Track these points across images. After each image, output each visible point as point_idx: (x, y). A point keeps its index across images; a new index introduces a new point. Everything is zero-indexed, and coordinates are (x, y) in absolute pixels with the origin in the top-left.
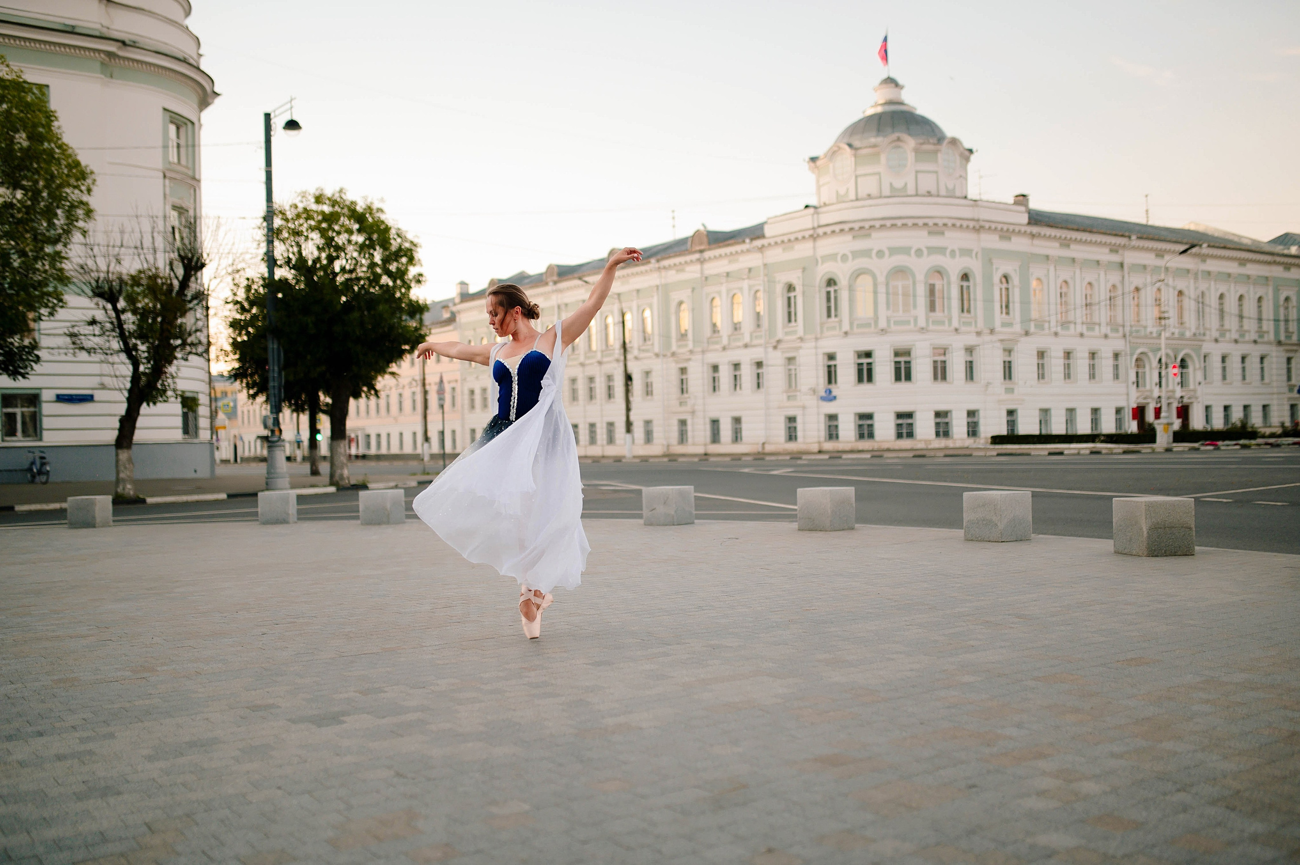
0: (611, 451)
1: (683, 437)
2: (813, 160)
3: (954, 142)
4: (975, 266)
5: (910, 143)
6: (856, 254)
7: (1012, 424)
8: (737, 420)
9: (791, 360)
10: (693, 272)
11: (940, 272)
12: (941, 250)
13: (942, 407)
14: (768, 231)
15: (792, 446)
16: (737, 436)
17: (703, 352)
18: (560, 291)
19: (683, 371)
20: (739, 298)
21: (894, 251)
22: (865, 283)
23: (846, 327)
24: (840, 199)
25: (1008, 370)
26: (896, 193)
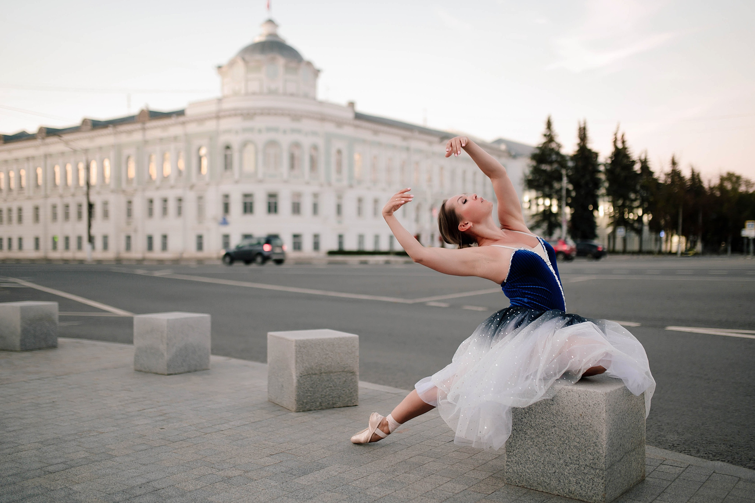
0: (80, 255)
1: (128, 247)
2: (220, 67)
3: (309, 64)
4: (320, 142)
5: (281, 61)
6: (246, 130)
7: (341, 243)
8: (165, 237)
9: (200, 198)
10: (137, 137)
11: (297, 145)
12: (298, 131)
13: (297, 231)
14: (188, 112)
15: (200, 255)
16: (164, 247)
17: (144, 190)
18: (47, 144)
19: (130, 202)
20: (168, 155)
21: (269, 130)
22: (250, 148)
23: (237, 176)
24: (236, 94)
25: (339, 209)
26: (272, 92)
